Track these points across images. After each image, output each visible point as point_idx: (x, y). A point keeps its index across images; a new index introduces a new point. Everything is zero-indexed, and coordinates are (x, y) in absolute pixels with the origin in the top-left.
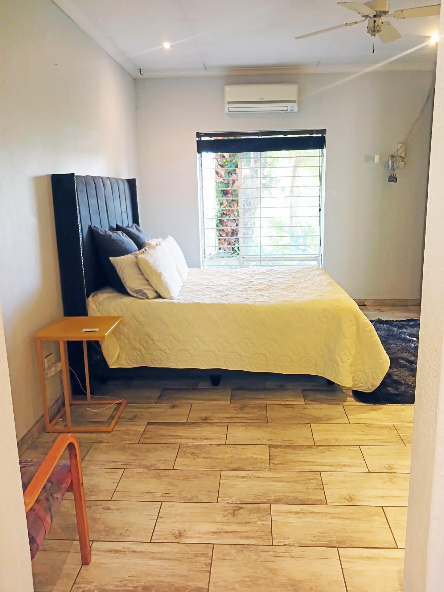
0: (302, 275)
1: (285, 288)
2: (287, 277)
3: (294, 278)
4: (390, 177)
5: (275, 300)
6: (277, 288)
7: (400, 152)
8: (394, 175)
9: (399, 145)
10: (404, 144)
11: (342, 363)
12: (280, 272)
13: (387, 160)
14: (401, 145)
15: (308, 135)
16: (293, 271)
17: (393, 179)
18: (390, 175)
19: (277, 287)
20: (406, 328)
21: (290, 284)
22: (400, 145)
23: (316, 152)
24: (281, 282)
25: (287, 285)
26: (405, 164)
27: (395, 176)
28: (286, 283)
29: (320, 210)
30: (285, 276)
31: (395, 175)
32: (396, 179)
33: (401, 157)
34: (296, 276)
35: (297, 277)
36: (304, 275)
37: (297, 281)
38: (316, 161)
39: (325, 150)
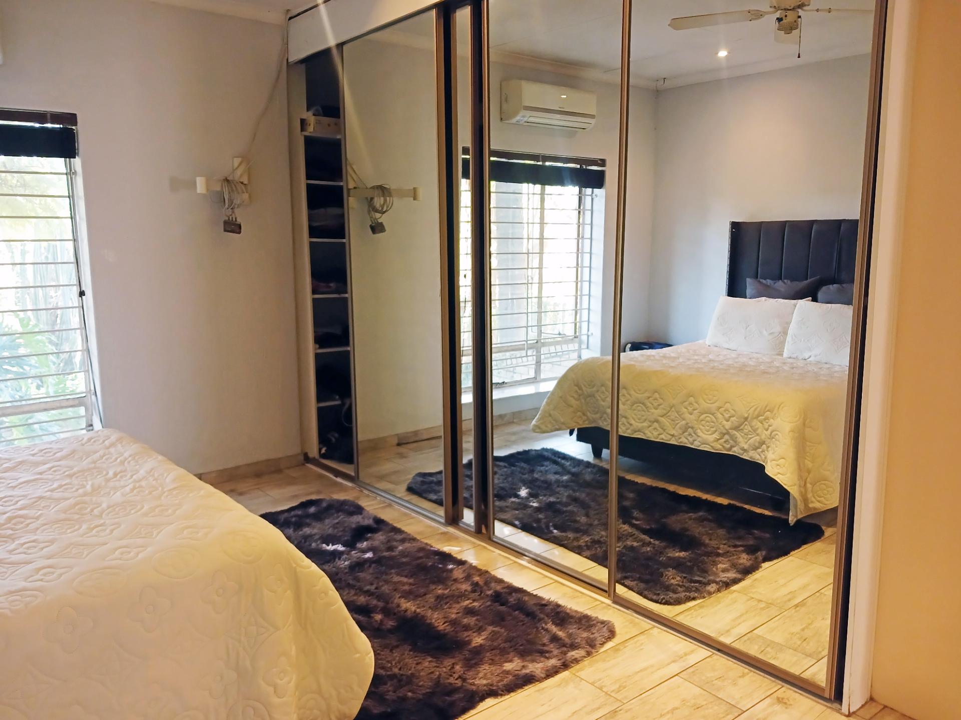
0: (85, 463)
1: (63, 516)
2: (50, 477)
3: (70, 476)
4: (225, 223)
5: (61, 575)
6: (40, 522)
7: (239, 172)
8: (234, 220)
9: (235, 159)
10: (245, 158)
11: (279, 697)
12: (21, 463)
13: (219, 189)
14: (240, 159)
15: (37, 125)
16: (58, 455)
17: (233, 227)
18: (227, 219)
19: (37, 518)
20: (308, 525)
21: (72, 501)
22: (237, 161)
23: (58, 163)
24: (40, 498)
25: (64, 504)
26: (250, 197)
27: (236, 220)
28: (58, 500)
29: (82, 294)
30: (41, 473)
31: (236, 218)
32: (240, 226)
33: (242, 183)
34: (71, 468)
35: (79, 472)
36: (94, 462)
37: (84, 486)
38: (60, 185)
39: (77, 162)
